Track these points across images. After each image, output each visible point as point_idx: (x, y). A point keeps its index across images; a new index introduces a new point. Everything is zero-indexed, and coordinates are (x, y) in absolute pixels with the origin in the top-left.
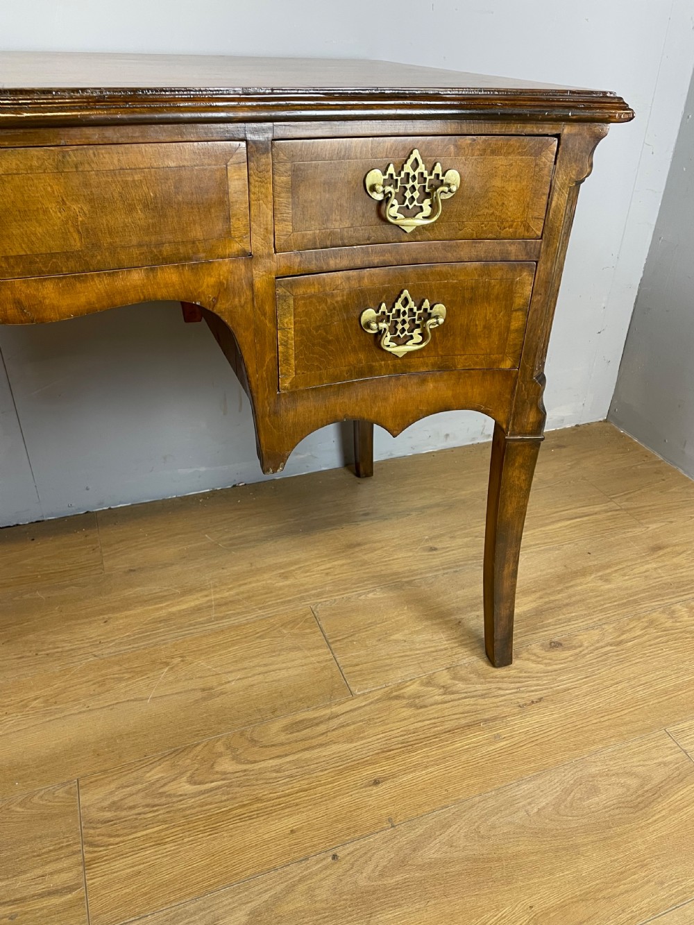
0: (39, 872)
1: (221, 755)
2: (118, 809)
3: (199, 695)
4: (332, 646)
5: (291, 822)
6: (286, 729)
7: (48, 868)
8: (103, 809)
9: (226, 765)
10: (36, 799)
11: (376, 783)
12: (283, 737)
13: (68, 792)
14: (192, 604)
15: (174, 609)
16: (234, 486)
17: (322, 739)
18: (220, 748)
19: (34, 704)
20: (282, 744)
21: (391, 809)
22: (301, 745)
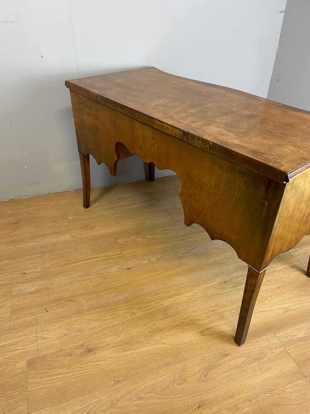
0: (112, 252)
1: (147, 235)
2: (126, 243)
3: (140, 224)
4: (171, 216)
5: (164, 246)
6: (161, 231)
7: (114, 251)
8: (123, 243)
9: (148, 236)
10: (108, 241)
11: (182, 240)
12: (161, 232)
13: (115, 240)
14: (136, 207)
15: (131, 208)
16: (142, 180)
17: (170, 233)
18: (146, 233)
19: (103, 225)
20: (161, 233)
21: (185, 244)
22: (165, 233)
